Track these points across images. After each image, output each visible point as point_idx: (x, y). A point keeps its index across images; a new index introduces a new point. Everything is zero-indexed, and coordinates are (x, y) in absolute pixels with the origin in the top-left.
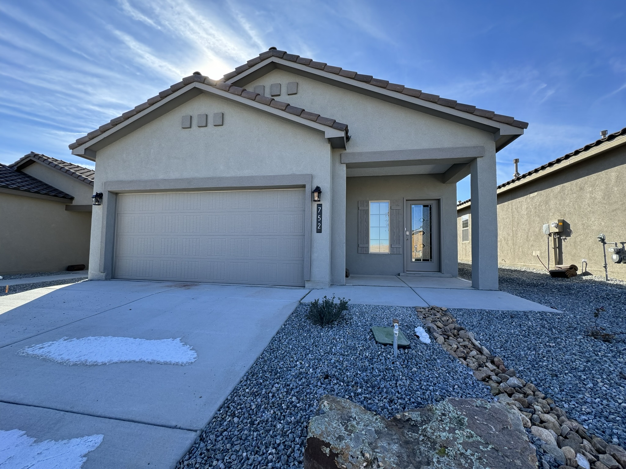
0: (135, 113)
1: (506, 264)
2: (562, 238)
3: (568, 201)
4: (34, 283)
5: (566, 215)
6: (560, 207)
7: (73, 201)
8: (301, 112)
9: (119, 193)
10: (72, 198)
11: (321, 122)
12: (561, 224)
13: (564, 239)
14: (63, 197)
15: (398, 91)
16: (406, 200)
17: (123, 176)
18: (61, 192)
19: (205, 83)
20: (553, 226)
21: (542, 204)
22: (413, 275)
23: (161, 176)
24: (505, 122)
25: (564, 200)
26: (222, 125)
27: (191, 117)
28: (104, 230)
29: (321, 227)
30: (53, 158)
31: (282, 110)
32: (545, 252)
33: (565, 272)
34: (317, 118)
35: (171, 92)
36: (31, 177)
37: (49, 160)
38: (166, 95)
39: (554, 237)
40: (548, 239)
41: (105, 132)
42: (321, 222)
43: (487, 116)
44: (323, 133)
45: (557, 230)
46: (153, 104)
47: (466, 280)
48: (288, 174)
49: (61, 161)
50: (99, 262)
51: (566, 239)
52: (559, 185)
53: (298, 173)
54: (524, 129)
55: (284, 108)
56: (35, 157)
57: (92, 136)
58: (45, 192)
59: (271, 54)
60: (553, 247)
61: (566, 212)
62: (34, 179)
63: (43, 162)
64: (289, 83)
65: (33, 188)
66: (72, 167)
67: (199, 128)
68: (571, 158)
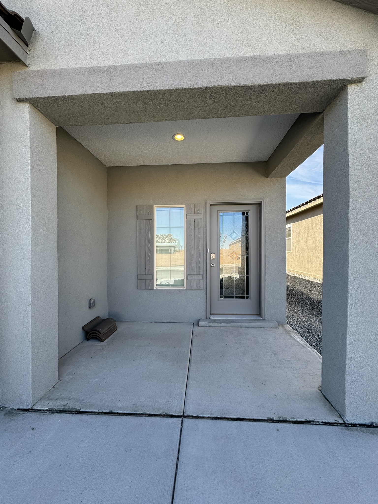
16: (211, 205)
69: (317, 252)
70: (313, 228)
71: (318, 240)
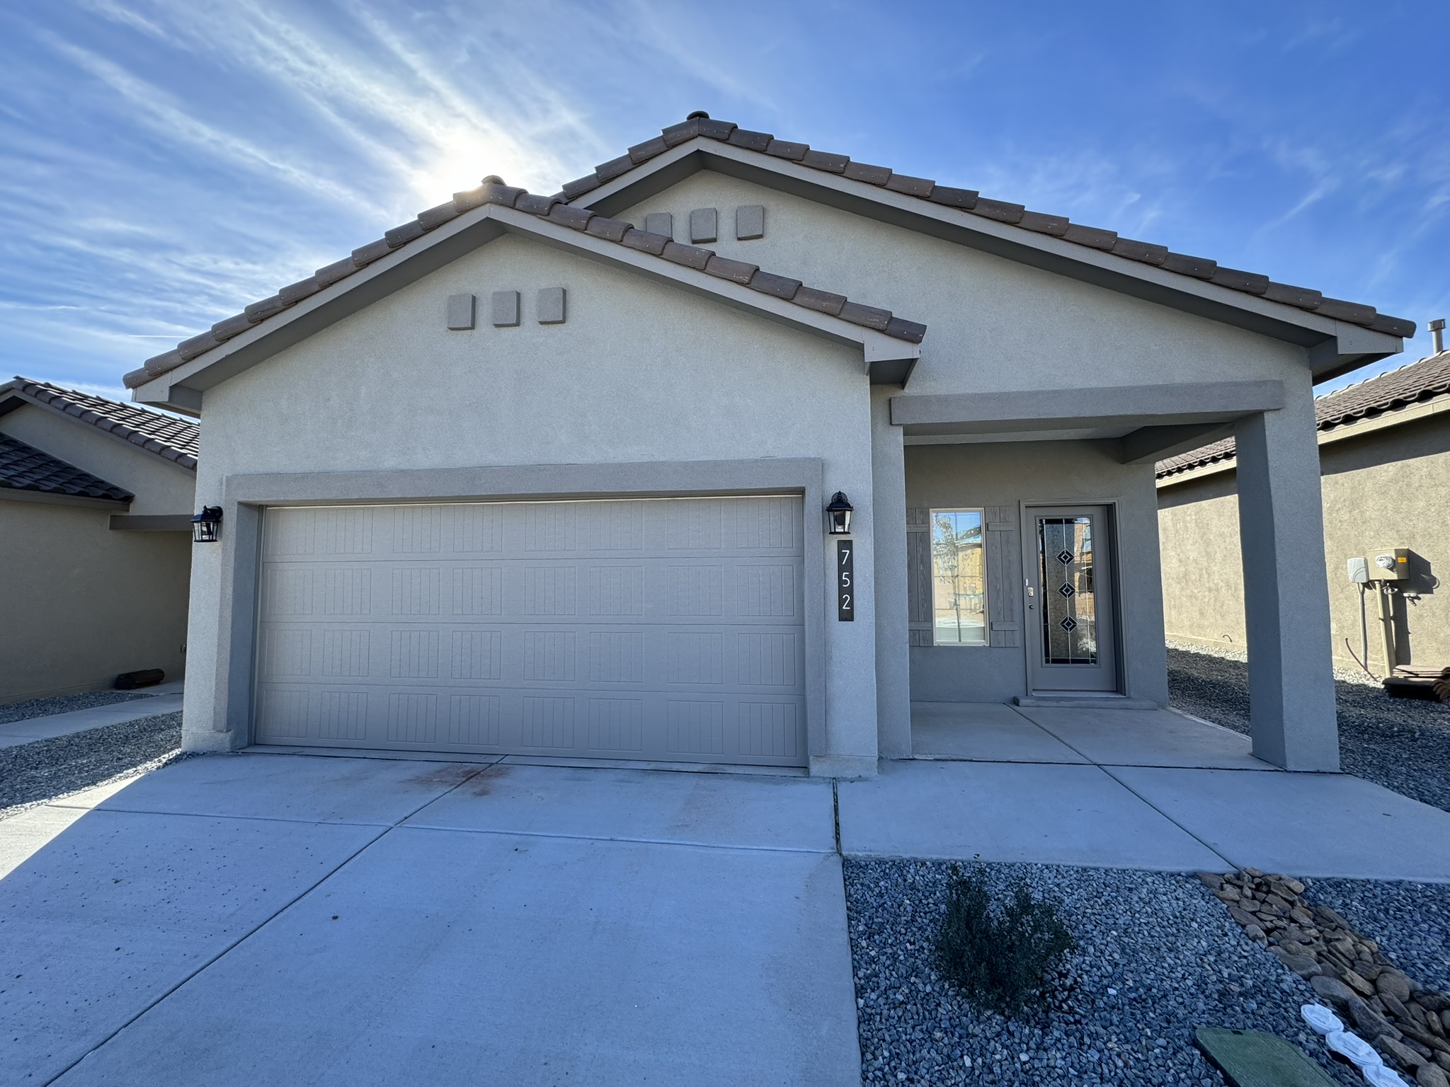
0: (316, 288)
1: (1234, 646)
2: (1406, 595)
3: (1422, 504)
4: (21, 747)
5: (1418, 537)
6: (1398, 518)
7: (131, 505)
8: (792, 291)
9: (267, 506)
10: (128, 499)
11: (853, 319)
12: (1403, 560)
13: (1414, 598)
14: (104, 496)
15: (1052, 232)
16: (1026, 507)
17: (277, 461)
18: (99, 483)
19: (517, 206)
20: (1381, 564)
21: (1339, 506)
22: (1055, 704)
23: (391, 462)
24: (1352, 320)
25: (1410, 500)
26: (563, 322)
27: (474, 298)
28: (228, 613)
29: (851, 604)
30: (74, 392)
31: (742, 284)
32: (1353, 624)
33: (1433, 687)
34: (838, 307)
35: (419, 230)
36: (16, 442)
37: (65, 398)
38: (404, 240)
39: (1382, 591)
40: (1363, 593)
41: (229, 339)
42: (850, 591)
43: (1301, 301)
44: (859, 347)
45: (1394, 576)
46: (368, 264)
47: (1203, 721)
48: (752, 457)
49: (98, 398)
50: (213, 700)
51: (1419, 599)
52: (1393, 463)
53: (780, 455)
54: (1404, 338)
55: (746, 279)
56: (27, 390)
57: (192, 350)
58: (53, 485)
59: (695, 129)
60: (1382, 616)
61: (1415, 530)
62: (25, 448)
63: (49, 403)
64: (740, 208)
65: (21, 475)
66: (126, 413)
67: (496, 329)
68: (1435, 399)
69: (1190, 584)
70: (1177, 531)
71: (1191, 558)
